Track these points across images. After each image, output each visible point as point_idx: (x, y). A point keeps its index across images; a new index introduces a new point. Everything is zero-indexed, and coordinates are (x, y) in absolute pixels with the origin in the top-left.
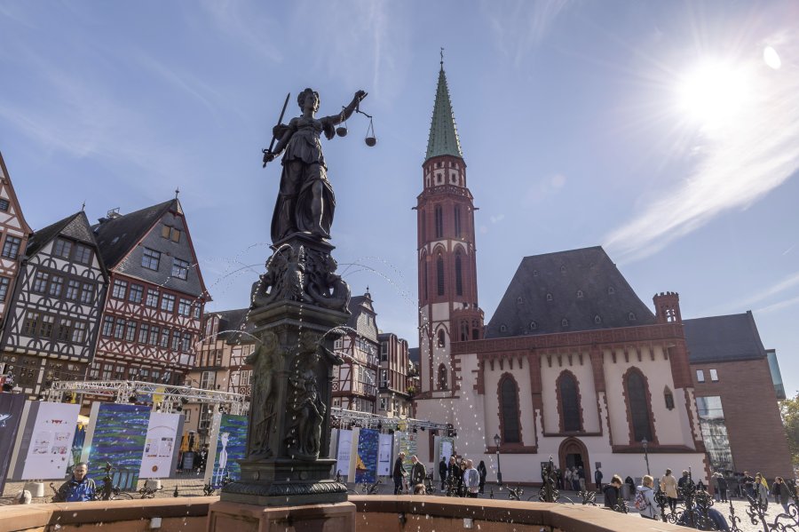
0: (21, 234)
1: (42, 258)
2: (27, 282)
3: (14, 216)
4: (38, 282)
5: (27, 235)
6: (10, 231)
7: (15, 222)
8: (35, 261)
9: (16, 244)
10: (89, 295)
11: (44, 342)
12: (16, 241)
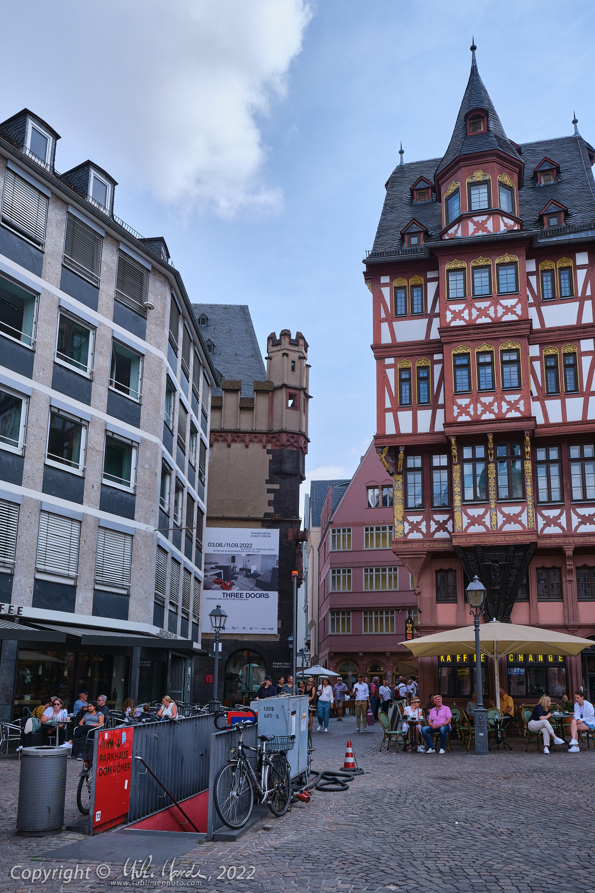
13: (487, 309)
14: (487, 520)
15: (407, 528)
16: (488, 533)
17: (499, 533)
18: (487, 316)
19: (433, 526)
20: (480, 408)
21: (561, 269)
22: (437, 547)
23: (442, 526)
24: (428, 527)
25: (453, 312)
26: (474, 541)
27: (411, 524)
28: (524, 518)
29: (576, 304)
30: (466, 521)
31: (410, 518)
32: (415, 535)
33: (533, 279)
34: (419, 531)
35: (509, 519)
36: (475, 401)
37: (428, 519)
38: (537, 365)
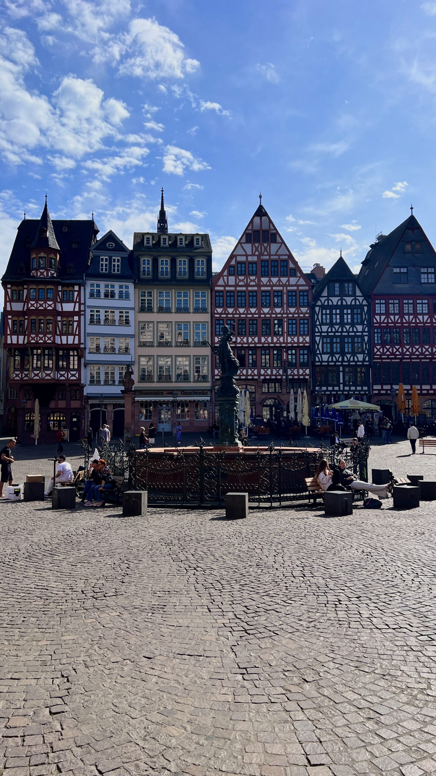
0: (307, 288)
1: (323, 299)
2: (318, 318)
3: (300, 277)
4: (324, 316)
5: (310, 287)
6: (300, 288)
7: (302, 281)
8: (319, 303)
9: (306, 296)
10: (359, 316)
11: (337, 356)
12: (305, 293)
13: (43, 304)
14: (40, 375)
16: (40, 379)
17: (43, 379)
18: (43, 307)
19: (24, 375)
20: (38, 339)
21: (70, 291)
22: (24, 382)
23: (26, 376)
24: (22, 375)
25: (31, 304)
26: (36, 382)
27: (16, 374)
28: (52, 375)
29: (74, 304)
30: (33, 375)
31: (16, 372)
32: (17, 378)
33: (60, 293)
34: (19, 377)
35: (47, 375)
36: (37, 336)
38: (60, 323)
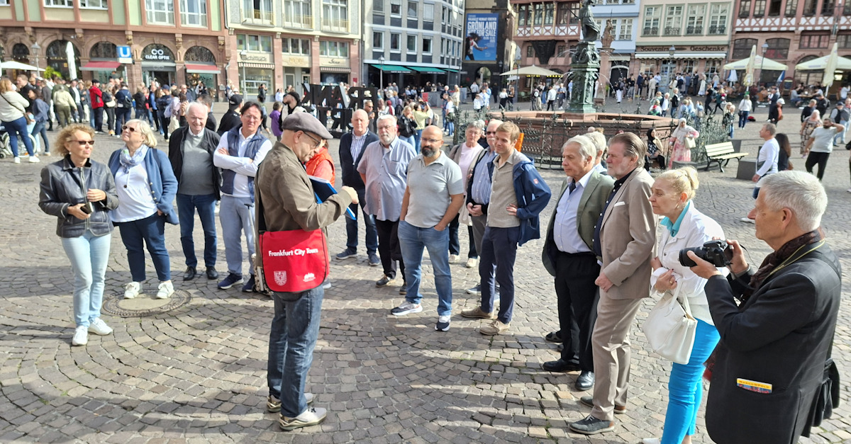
14: (540, 31)
15: (518, 32)
17: (543, 35)
19: (526, 32)
22: (526, 39)
23: (529, 32)
26: (536, 38)
28: (551, 31)
31: (520, 29)
32: (521, 35)
34: (522, 33)
35: (547, 31)
37: (525, 29)
